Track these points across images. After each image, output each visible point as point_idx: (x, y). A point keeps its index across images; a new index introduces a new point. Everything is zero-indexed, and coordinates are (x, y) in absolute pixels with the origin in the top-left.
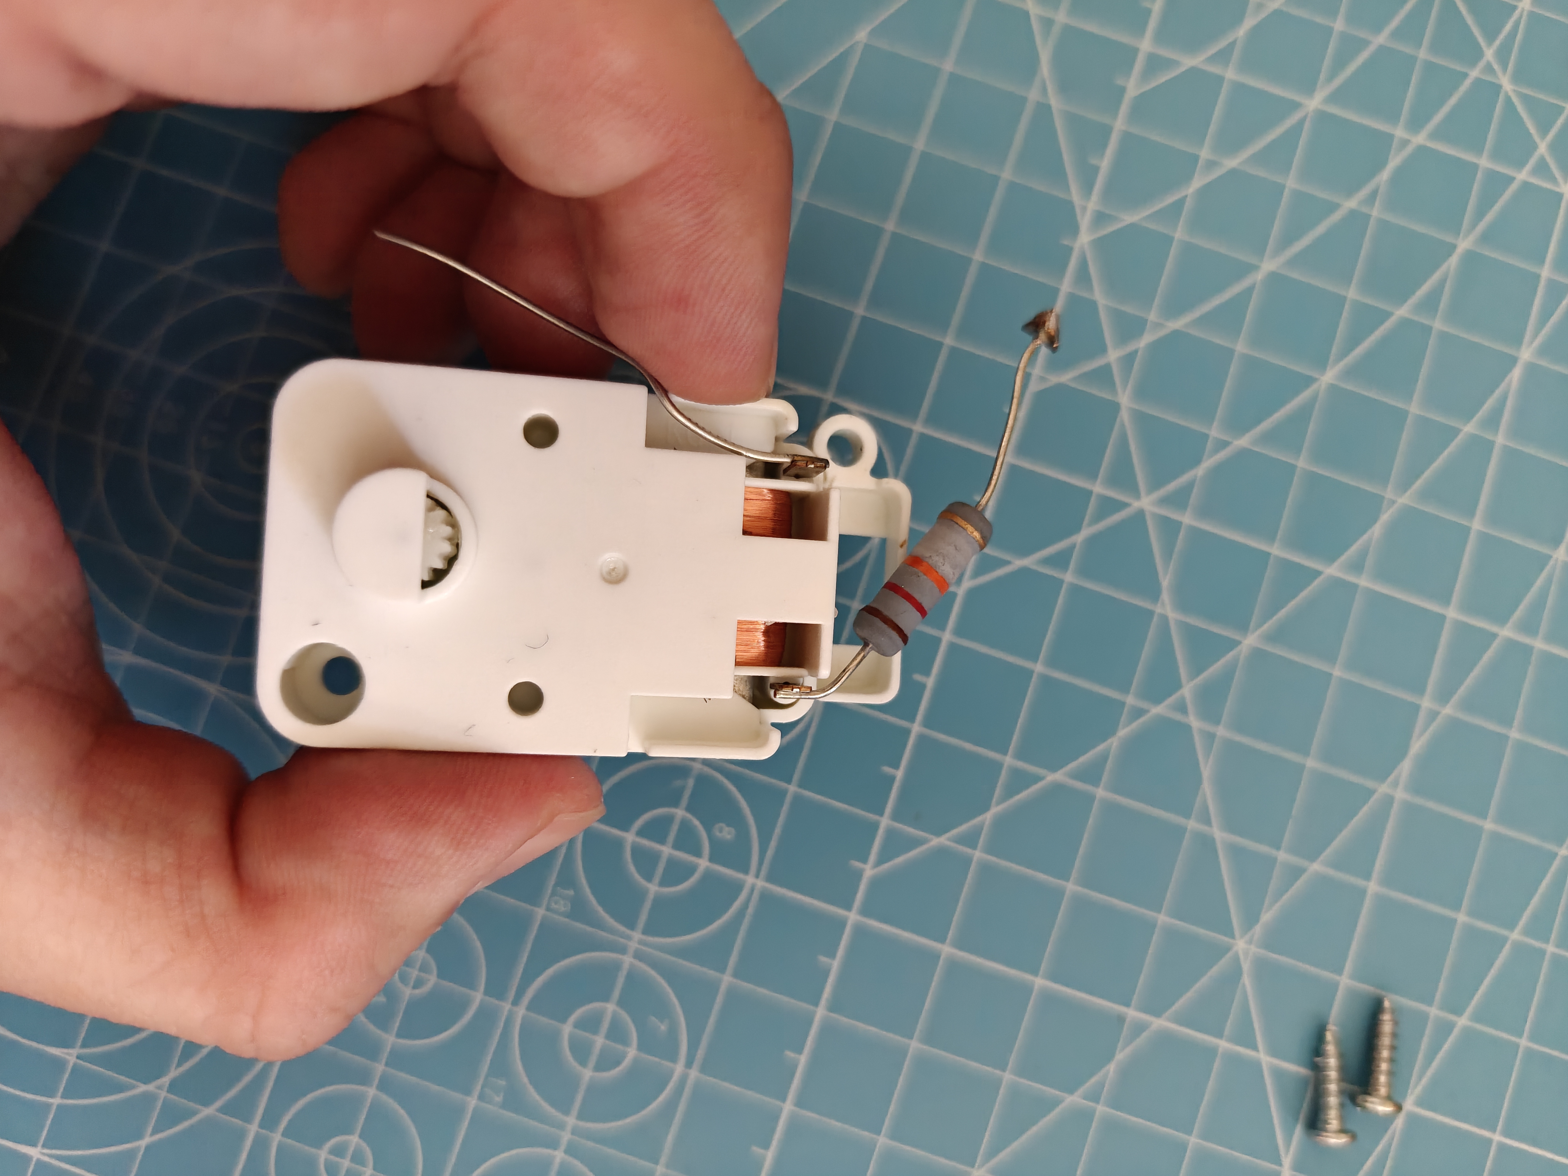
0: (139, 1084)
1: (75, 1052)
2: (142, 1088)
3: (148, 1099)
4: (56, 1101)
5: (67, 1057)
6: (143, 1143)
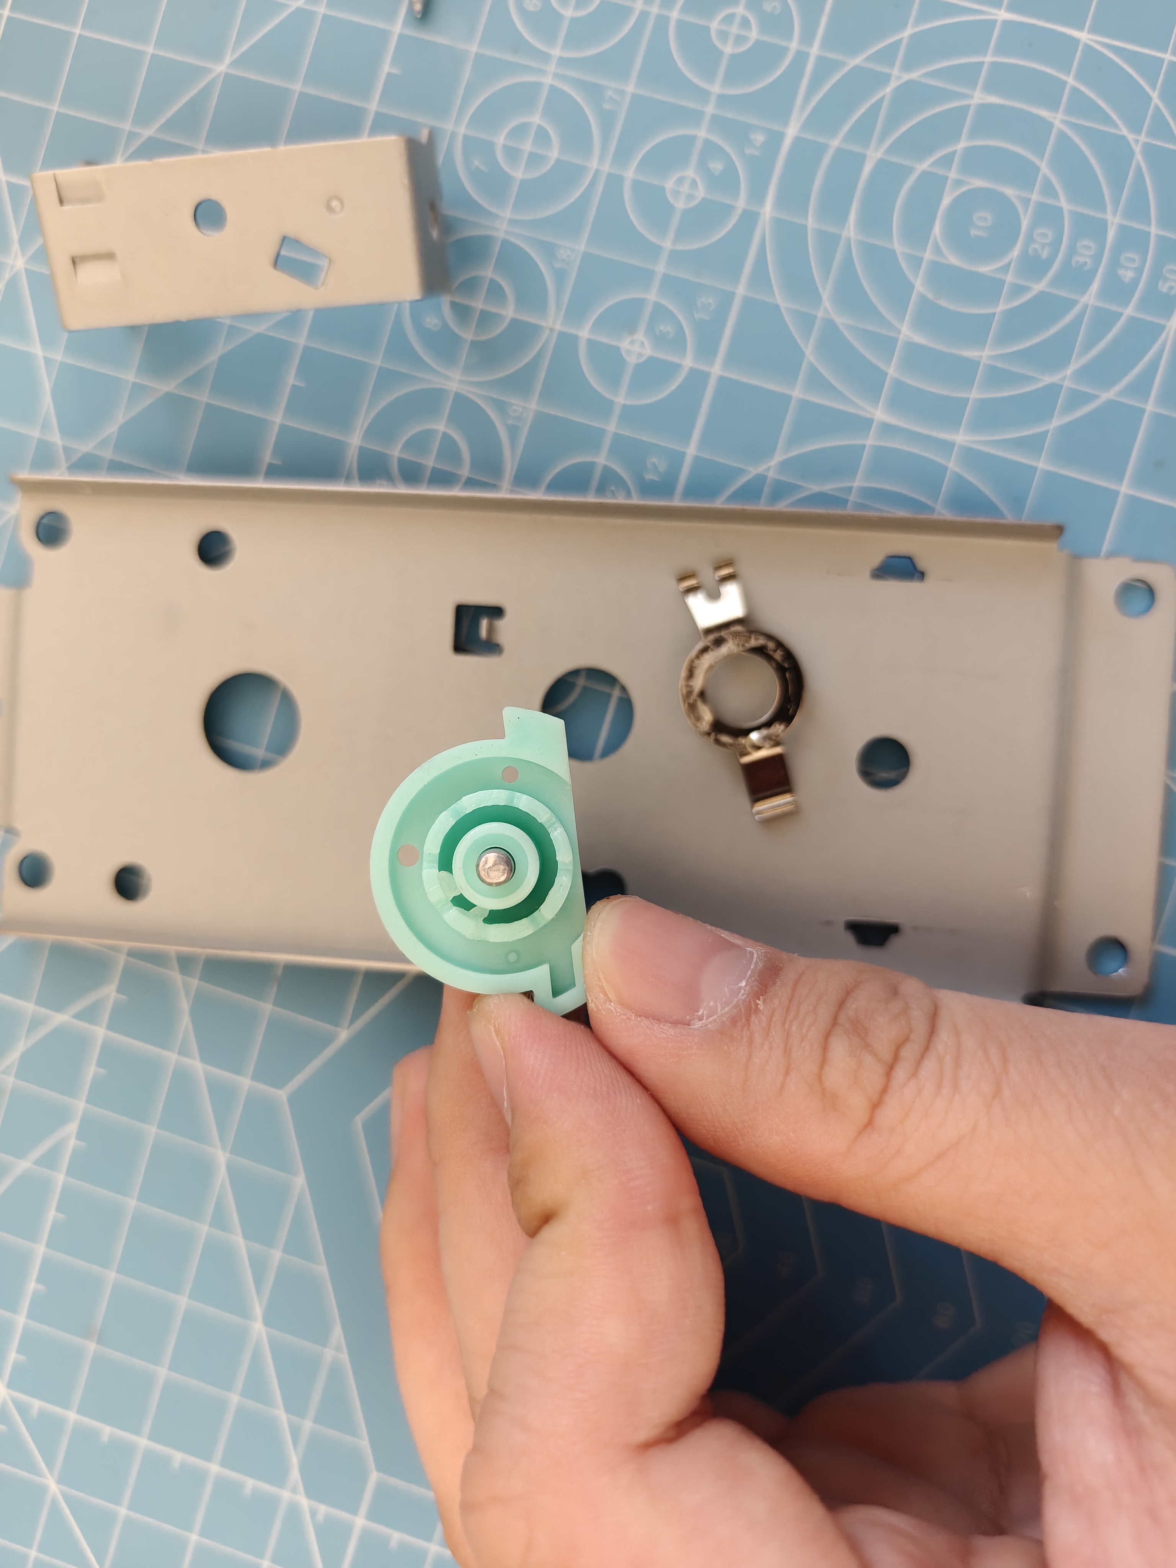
4: (989, 59)
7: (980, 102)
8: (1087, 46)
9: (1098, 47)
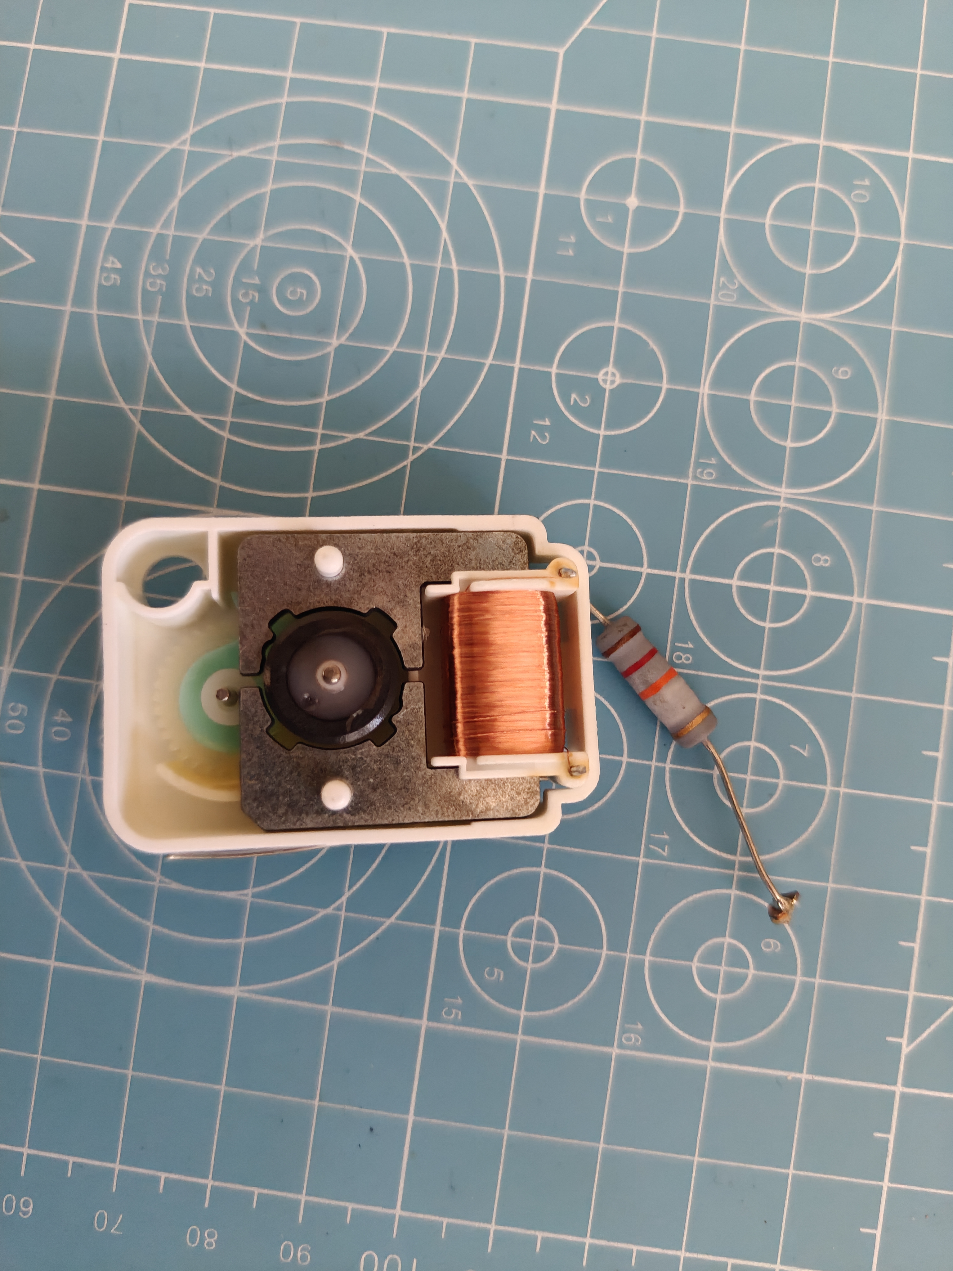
0: (319, 910)
1: (250, 891)
2: (322, 913)
3: (330, 922)
4: (242, 941)
5: (244, 898)
6: (335, 963)
7: (245, 892)
8: (139, 966)
9: (128, 966)
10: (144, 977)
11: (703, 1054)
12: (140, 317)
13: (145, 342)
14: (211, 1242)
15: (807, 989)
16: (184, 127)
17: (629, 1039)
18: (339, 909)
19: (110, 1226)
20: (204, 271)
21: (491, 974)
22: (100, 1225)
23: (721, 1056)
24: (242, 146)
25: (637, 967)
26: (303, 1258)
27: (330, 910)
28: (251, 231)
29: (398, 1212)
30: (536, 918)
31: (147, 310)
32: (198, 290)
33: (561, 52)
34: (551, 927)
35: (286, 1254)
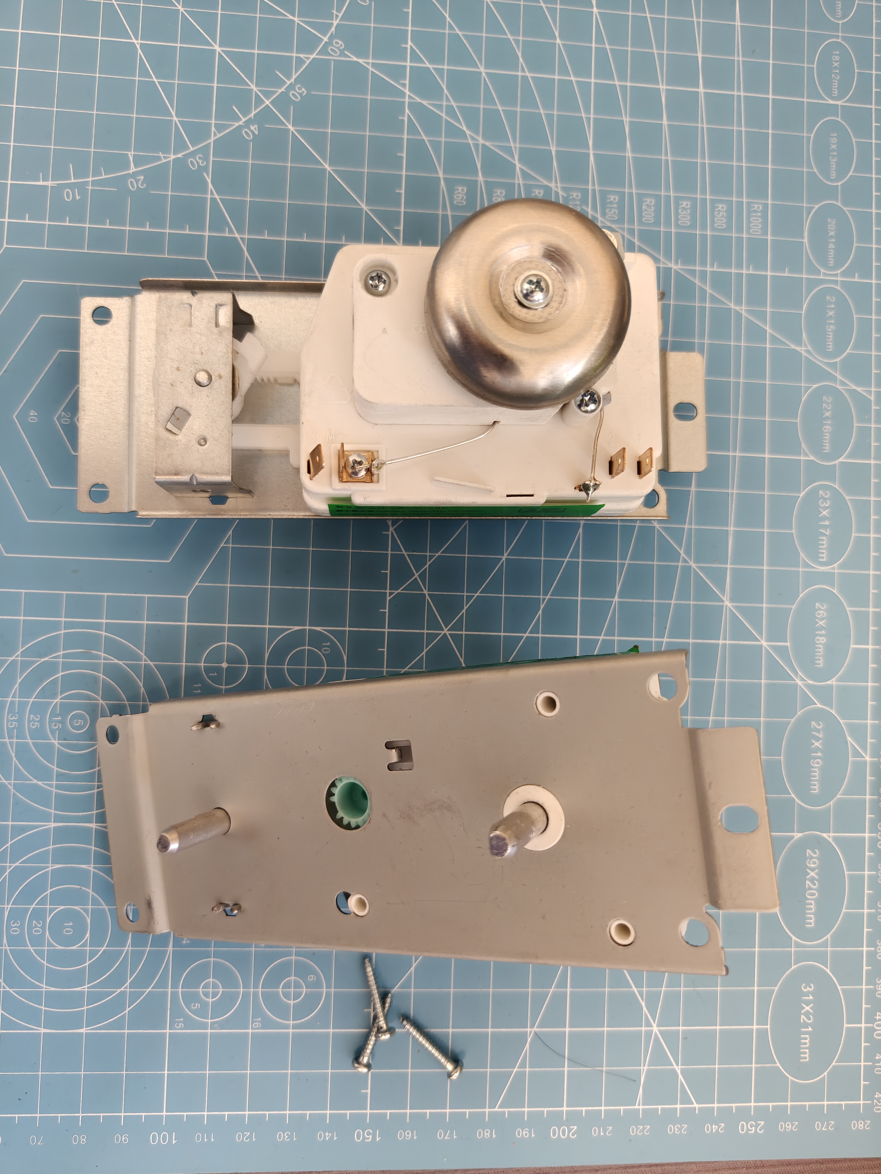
0: (117, 990)
1: (86, 986)
2: (119, 991)
3: (123, 994)
5: (84, 990)
6: (127, 1011)
7: (84, 987)
8: (40, 1026)
9: (35, 1027)
10: (43, 1031)
11: (287, 1027)
12: (7, 740)
13: (11, 751)
14: (83, 1141)
15: (328, 994)
16: (16, 650)
17: (255, 1025)
18: (126, 988)
19: (37, 1142)
20: (35, 715)
21: (194, 1006)
22: (33, 1142)
23: (295, 1027)
24: (46, 656)
25: (255, 994)
26: (125, 1140)
27: (122, 989)
28: (54, 696)
29: (164, 1113)
30: (211, 980)
31: (10, 737)
32: (33, 725)
33: (187, 597)
34: (218, 982)
35: (117, 1140)
